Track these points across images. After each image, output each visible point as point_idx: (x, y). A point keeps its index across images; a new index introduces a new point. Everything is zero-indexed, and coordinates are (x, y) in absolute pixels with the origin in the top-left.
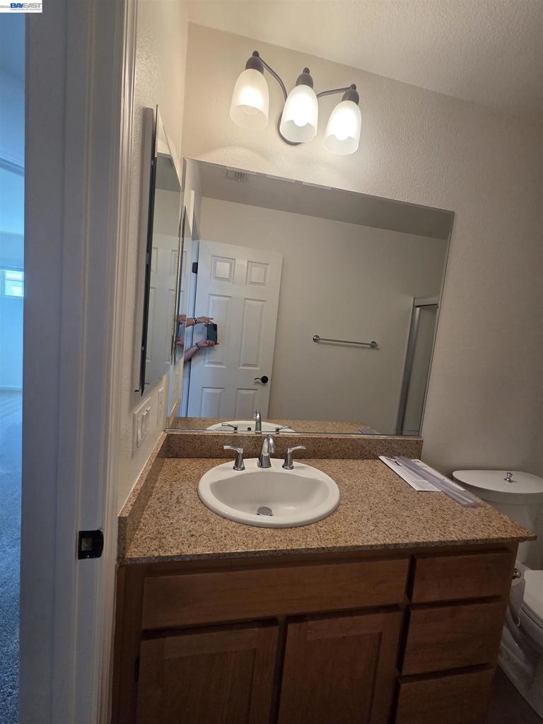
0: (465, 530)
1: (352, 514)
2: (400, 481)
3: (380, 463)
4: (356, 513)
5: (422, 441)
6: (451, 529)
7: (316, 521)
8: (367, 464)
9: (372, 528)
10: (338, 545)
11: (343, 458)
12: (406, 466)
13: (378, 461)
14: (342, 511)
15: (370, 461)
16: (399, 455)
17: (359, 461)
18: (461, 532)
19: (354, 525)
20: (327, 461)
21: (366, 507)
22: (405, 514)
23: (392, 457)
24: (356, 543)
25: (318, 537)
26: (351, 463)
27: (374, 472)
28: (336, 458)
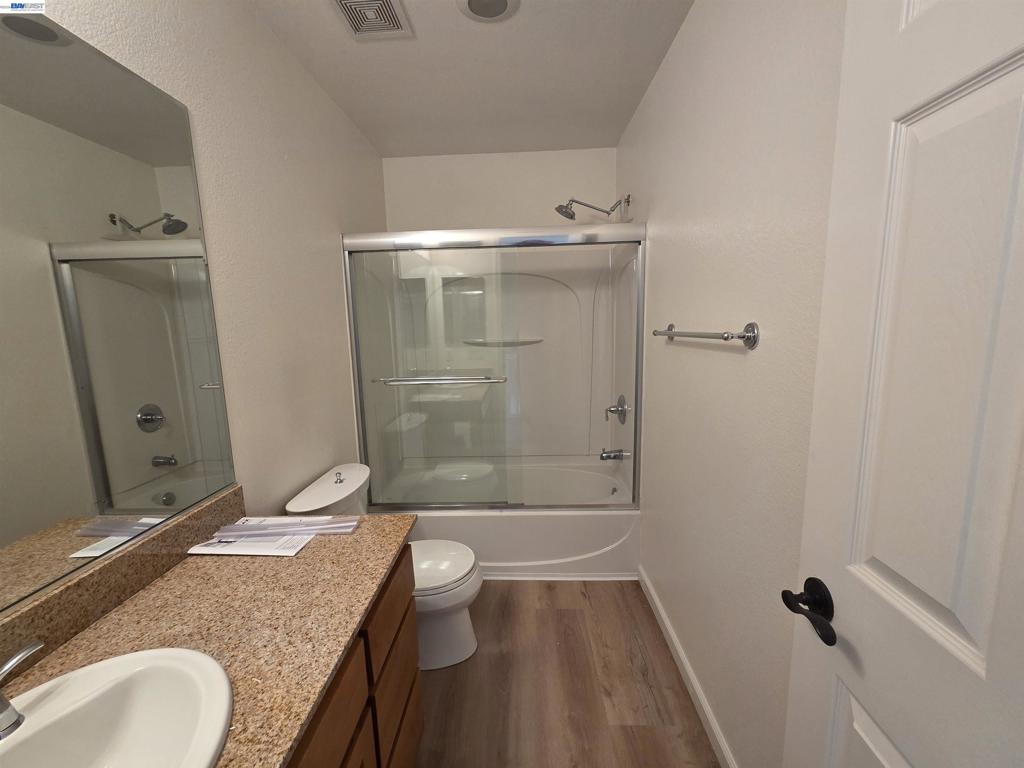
0: (380, 556)
1: (262, 661)
2: (258, 560)
3: (198, 560)
4: (265, 654)
5: (241, 487)
6: (371, 565)
7: (227, 734)
8: (180, 575)
9: (309, 646)
10: (304, 717)
11: (120, 602)
12: (242, 536)
13: (190, 559)
14: (242, 674)
15: (178, 569)
16: (217, 529)
17: (160, 583)
18: (380, 561)
19: (285, 669)
20: (89, 633)
21: (267, 632)
22: (318, 593)
23: (208, 539)
24: (319, 686)
25: (262, 746)
26: (146, 599)
27: (207, 578)
28: (105, 612)
